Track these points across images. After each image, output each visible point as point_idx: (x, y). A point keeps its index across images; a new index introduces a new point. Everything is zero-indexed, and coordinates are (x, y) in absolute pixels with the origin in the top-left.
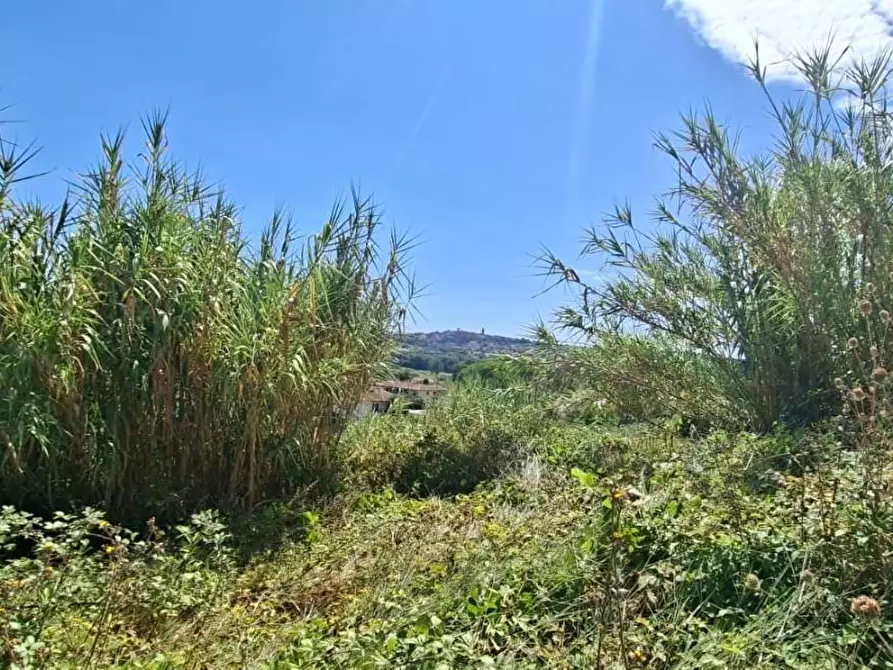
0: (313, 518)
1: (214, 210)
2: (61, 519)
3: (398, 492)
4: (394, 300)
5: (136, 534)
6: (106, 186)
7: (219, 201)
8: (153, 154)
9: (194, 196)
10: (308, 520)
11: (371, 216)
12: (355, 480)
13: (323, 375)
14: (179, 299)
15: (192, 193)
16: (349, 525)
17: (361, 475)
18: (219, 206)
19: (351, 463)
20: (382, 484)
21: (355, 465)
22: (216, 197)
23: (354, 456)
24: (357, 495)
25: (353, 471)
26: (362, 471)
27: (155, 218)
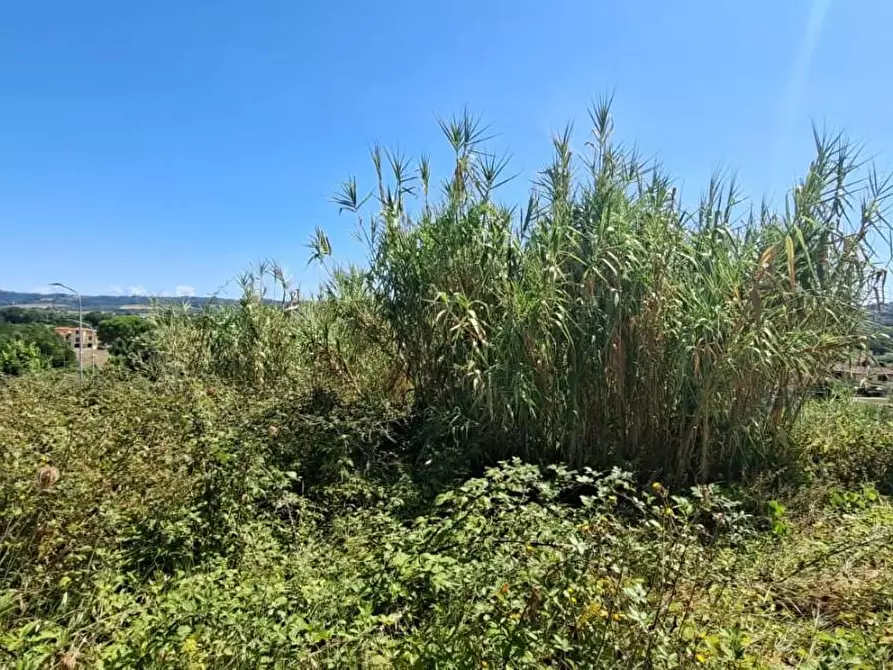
0: (781, 509)
1: (651, 185)
2: (590, 475)
3: (882, 493)
4: (867, 259)
5: (653, 498)
6: (558, 178)
7: (655, 175)
8: (600, 141)
9: (631, 175)
10: (774, 510)
11: (841, 160)
12: (818, 473)
13: (793, 349)
14: (629, 275)
15: (629, 172)
16: (820, 524)
17: (826, 467)
18: (655, 181)
19: (812, 451)
20: (856, 481)
21: (817, 455)
22: (652, 172)
23: (815, 444)
24: (823, 490)
25: (816, 462)
26: (826, 462)
27: (602, 201)
